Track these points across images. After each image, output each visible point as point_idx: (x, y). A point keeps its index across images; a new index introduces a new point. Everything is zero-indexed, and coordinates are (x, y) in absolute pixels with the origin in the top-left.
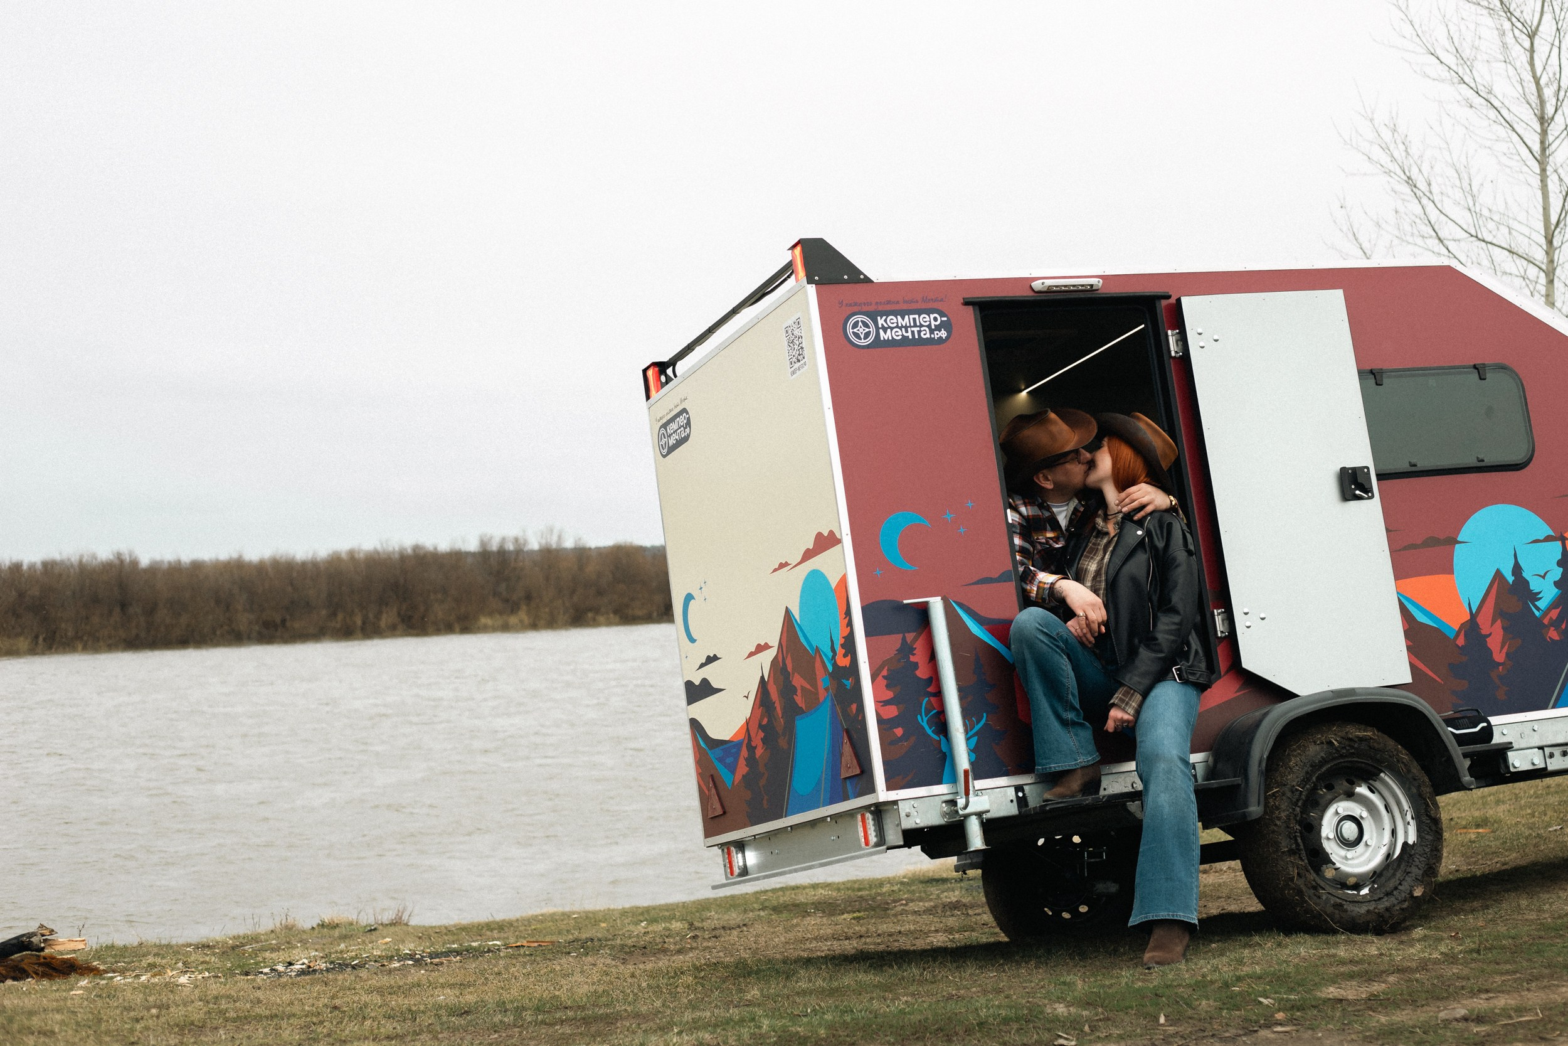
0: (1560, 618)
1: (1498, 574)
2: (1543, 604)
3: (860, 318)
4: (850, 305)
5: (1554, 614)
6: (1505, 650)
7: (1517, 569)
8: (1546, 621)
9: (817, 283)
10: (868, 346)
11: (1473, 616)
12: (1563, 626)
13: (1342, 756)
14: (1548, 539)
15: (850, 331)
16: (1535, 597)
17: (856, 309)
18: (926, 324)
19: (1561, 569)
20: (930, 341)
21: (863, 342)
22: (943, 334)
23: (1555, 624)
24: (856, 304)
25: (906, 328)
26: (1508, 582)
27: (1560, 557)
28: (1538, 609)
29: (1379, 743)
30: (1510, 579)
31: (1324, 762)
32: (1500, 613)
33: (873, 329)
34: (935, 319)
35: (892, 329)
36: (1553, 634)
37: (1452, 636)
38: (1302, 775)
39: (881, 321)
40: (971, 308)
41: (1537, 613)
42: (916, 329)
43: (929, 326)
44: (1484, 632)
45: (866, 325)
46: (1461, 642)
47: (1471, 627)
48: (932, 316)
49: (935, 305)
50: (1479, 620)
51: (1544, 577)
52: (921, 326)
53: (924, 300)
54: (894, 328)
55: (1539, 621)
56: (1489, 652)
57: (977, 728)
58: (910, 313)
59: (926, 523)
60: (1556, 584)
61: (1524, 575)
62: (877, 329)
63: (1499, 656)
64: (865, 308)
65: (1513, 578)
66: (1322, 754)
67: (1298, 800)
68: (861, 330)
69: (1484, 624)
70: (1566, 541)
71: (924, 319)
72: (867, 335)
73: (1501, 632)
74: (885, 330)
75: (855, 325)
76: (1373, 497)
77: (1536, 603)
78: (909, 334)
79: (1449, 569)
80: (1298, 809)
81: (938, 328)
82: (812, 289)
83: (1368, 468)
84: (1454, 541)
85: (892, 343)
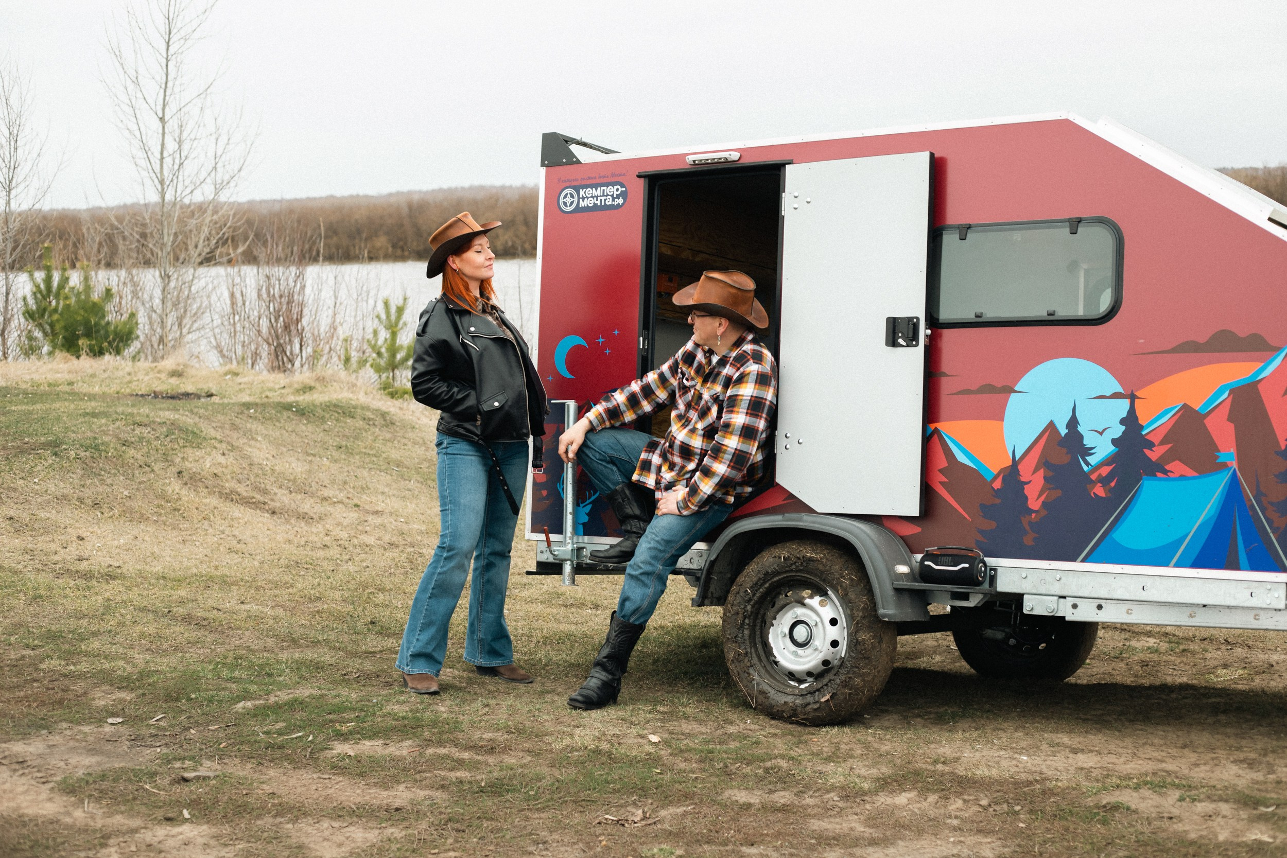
0: (1111, 476)
1: (1051, 426)
2: (1093, 460)
3: (568, 191)
4: (565, 181)
5: (1105, 471)
6: (1043, 498)
7: (1073, 423)
8: (1094, 477)
9: (547, 166)
10: (571, 212)
11: (1015, 463)
12: (1113, 484)
13: (792, 571)
14: (1116, 396)
15: (561, 200)
16: (1087, 452)
17: (568, 184)
18: (608, 194)
19: (1123, 428)
20: (612, 207)
21: (569, 209)
22: (621, 201)
23: (1104, 481)
24: (568, 181)
25: (597, 197)
26: (1060, 434)
27: (1125, 415)
28: (1087, 464)
29: (825, 566)
30: (1063, 431)
31: (778, 573)
32: (1045, 463)
33: (576, 199)
34: (617, 190)
35: (588, 198)
36: (1099, 491)
37: (989, 479)
38: (755, 579)
39: (582, 193)
40: (642, 179)
41: (1085, 468)
42: (603, 198)
43: (612, 196)
44: (1023, 479)
45: (572, 196)
46: (997, 485)
47: (1012, 472)
48: (616, 187)
49: (619, 179)
50: (1020, 467)
51: (1101, 433)
52: (608, 195)
53: (613, 175)
54: (591, 197)
55: (1086, 475)
56: (1026, 498)
57: (593, 498)
58: (601, 185)
59: (585, 345)
60: (1114, 442)
61: (1079, 429)
62: (579, 198)
63: (1034, 504)
64: (574, 184)
65: (1067, 431)
66: (775, 566)
67: (750, 600)
68: (569, 200)
69: (1025, 471)
70: (1137, 400)
71: (610, 190)
72: (572, 203)
73: (1042, 482)
74: (583, 199)
75: (565, 197)
76: (917, 345)
77: (1088, 458)
78: (598, 203)
79: (999, 415)
80: (749, 608)
81: (618, 196)
82: (543, 170)
83: (918, 319)
84: (1010, 390)
85: (587, 209)
